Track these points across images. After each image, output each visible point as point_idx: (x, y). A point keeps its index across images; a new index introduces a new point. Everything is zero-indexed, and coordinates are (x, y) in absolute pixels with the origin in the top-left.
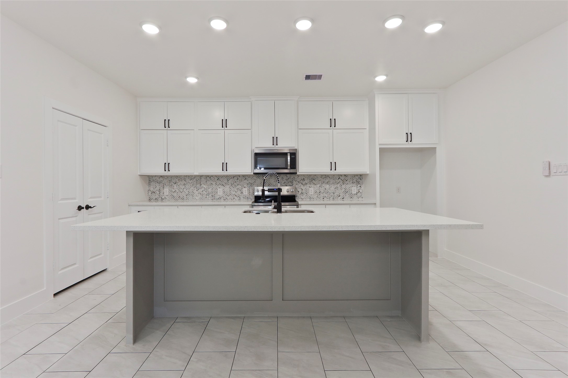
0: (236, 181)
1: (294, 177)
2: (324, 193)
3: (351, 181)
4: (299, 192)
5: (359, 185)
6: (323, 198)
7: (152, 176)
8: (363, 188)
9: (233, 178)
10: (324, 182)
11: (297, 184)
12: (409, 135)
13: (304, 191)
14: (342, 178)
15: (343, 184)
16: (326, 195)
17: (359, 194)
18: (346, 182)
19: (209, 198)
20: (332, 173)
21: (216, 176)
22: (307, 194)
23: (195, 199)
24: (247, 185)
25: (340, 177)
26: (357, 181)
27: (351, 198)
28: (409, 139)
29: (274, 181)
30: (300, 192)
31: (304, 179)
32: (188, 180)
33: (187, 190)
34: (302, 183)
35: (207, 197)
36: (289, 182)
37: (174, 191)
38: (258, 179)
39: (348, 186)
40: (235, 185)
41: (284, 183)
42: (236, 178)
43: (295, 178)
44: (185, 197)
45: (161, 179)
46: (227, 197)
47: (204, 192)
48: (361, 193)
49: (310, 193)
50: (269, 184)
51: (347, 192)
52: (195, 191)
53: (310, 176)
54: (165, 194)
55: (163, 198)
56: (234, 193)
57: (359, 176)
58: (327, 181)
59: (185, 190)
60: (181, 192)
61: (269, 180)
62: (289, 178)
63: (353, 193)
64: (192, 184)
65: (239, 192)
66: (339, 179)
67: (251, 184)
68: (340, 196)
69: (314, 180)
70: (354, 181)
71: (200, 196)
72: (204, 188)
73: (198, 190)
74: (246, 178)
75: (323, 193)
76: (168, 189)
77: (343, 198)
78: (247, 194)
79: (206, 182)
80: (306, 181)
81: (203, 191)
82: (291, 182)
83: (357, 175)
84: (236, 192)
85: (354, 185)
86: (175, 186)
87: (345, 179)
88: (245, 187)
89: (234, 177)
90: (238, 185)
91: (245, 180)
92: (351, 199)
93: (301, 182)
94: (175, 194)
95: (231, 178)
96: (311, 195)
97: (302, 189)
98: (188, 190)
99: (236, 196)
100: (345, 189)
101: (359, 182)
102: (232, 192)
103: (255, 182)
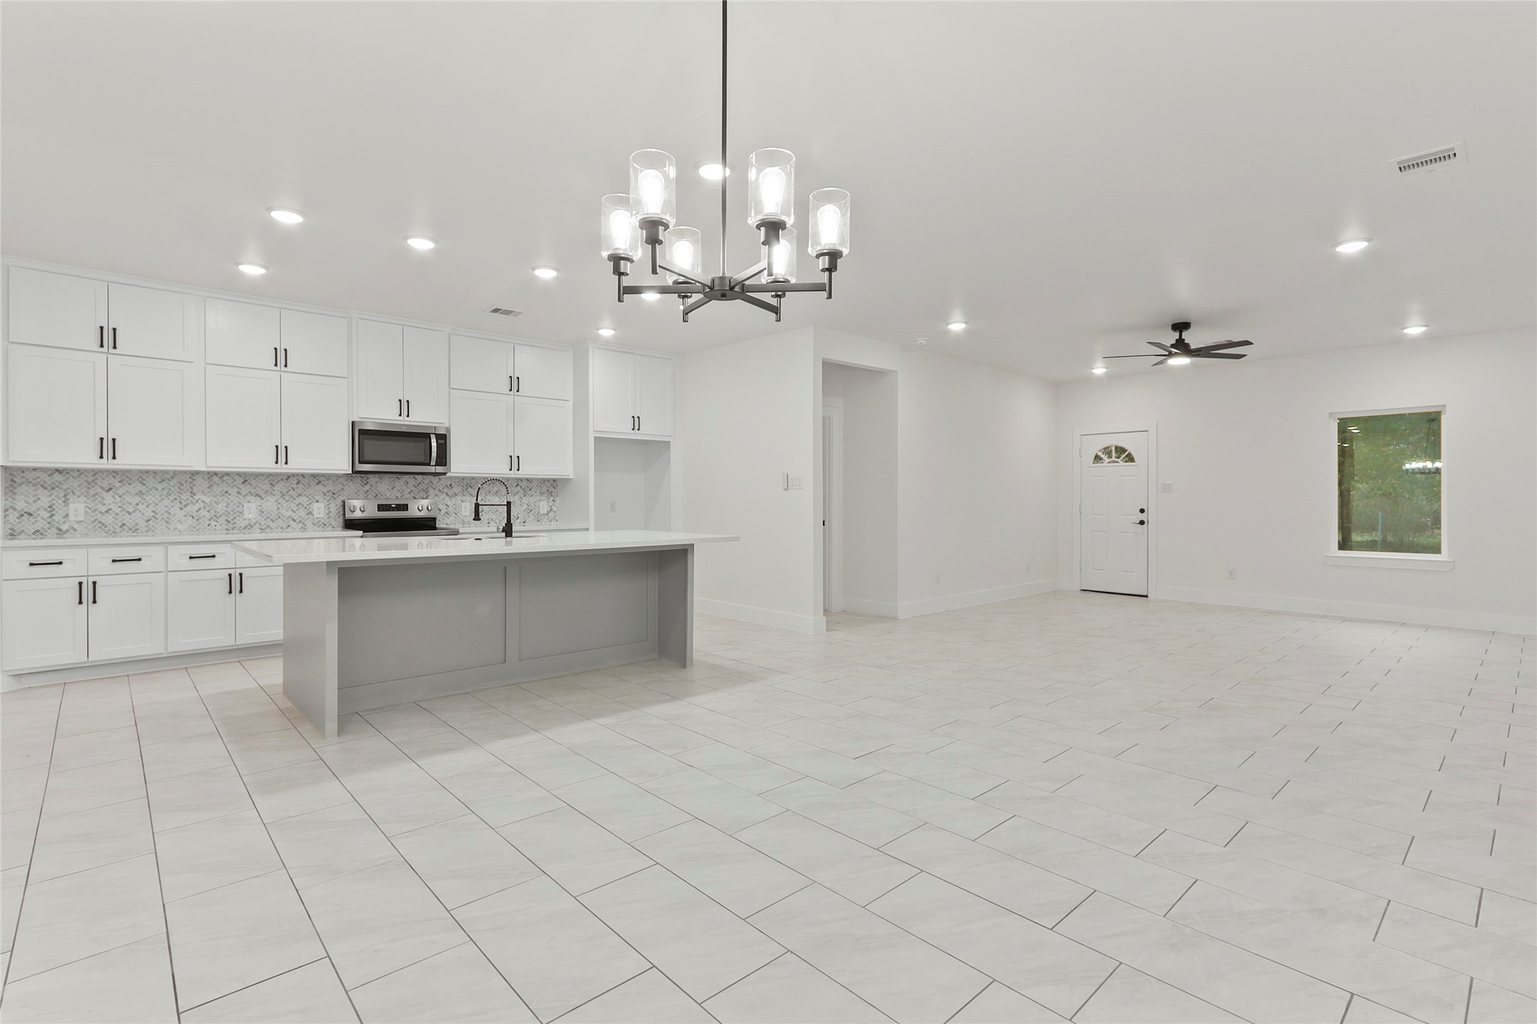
0: (295, 486)
1: (431, 482)
2: (490, 513)
3: (539, 491)
4: (440, 510)
5: (552, 498)
6: (489, 523)
7: (23, 470)
8: (557, 503)
9: (287, 479)
10: (490, 492)
11: (436, 495)
12: (636, 420)
13: (450, 509)
14: (523, 484)
15: (525, 496)
16: (494, 517)
17: (551, 514)
18: (530, 493)
19: (218, 527)
20: (512, 476)
21: (239, 474)
22: (456, 514)
23: (175, 529)
24: (323, 494)
25: (520, 482)
26: (548, 491)
27: (538, 521)
28: (637, 427)
29: (388, 489)
30: (443, 511)
31: (450, 485)
32: (151, 482)
33: (148, 506)
34: (447, 494)
35: (213, 523)
36: (420, 491)
37: (104, 509)
38: (351, 484)
39: (532, 500)
40: (292, 497)
41: (409, 493)
42: (293, 481)
43: (433, 483)
44: (142, 524)
45: (57, 477)
46: (270, 523)
47: (203, 512)
48: (554, 512)
49: (464, 514)
50: (377, 495)
51: (531, 511)
52: (176, 510)
53: (463, 479)
54: (72, 517)
55: (64, 528)
56: (289, 513)
57: (552, 482)
58: (496, 489)
59: (140, 507)
60: (129, 513)
61: (377, 487)
62: (420, 483)
63: (542, 512)
64: (165, 493)
65: (302, 513)
66: (517, 486)
67: (333, 494)
68: (518, 517)
69: (471, 488)
70: (544, 490)
71: (190, 521)
72: (203, 501)
73: (185, 506)
74: (320, 482)
75: (488, 512)
76: (83, 505)
77: (524, 522)
78: (322, 515)
79: (209, 487)
80: (455, 490)
81: (200, 509)
82: (424, 491)
83: (548, 480)
84: (294, 512)
85: (543, 498)
86: (108, 497)
87: (528, 487)
88: (317, 501)
89: (289, 477)
90: (300, 495)
91: (317, 484)
92: (539, 523)
93: (446, 490)
94: (108, 519)
95: (282, 480)
96: (466, 516)
97: (447, 505)
98: (151, 508)
99: (294, 521)
100: (527, 504)
101: (552, 492)
102: (282, 511)
103: (342, 489)
